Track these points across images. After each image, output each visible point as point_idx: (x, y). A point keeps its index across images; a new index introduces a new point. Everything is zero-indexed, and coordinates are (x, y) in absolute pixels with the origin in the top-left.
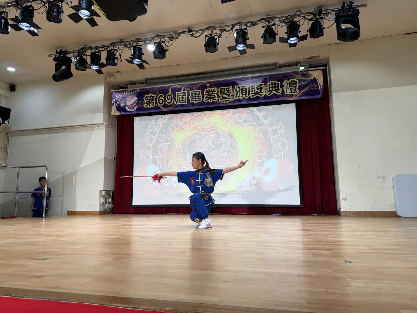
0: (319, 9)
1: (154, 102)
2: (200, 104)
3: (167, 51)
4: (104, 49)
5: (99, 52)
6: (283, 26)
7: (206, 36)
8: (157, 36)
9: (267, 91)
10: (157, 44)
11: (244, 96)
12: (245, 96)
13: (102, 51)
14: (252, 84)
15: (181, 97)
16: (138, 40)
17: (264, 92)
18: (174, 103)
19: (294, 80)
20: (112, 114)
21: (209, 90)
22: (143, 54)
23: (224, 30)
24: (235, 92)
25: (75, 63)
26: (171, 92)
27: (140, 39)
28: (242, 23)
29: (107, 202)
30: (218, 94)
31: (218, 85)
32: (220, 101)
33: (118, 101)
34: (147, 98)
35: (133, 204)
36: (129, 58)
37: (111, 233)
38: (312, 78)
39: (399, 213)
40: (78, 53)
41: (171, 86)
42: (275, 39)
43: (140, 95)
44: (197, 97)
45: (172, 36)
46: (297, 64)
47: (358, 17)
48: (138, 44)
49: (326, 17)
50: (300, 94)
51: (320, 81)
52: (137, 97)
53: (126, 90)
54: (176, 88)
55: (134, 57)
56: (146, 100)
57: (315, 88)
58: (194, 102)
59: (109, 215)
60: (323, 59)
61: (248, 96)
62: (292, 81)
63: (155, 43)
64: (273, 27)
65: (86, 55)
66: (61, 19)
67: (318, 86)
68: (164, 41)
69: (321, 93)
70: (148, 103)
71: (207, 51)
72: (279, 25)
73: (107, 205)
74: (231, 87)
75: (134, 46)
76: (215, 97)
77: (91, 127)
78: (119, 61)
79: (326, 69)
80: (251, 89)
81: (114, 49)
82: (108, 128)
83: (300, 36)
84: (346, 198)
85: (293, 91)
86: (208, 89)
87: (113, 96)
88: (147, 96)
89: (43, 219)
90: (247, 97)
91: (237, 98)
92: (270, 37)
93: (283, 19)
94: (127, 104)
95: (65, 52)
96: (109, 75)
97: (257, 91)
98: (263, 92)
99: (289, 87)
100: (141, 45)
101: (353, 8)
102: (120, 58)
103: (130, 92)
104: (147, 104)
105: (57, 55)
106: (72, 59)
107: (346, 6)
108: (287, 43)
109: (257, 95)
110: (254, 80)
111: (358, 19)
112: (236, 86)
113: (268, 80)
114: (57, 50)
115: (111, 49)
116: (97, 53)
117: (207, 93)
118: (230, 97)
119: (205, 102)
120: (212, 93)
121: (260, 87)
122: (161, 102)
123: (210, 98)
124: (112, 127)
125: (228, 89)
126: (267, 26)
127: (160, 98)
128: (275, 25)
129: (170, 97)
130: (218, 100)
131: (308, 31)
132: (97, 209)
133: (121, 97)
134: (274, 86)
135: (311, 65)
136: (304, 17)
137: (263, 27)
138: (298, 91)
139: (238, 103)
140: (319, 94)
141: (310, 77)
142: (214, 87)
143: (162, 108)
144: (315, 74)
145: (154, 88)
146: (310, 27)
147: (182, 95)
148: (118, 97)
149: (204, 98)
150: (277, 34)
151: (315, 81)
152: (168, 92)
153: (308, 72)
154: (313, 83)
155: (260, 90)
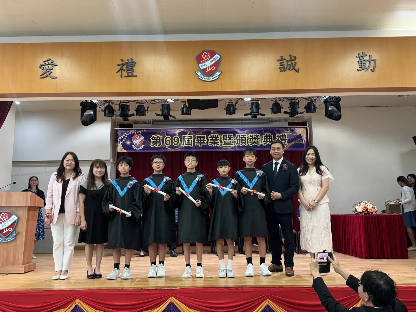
1: (161, 143)
2: (204, 147)
7: (226, 101)
9: (262, 141)
12: (245, 144)
15: (187, 140)
17: (260, 142)
18: (180, 145)
19: (284, 135)
20: (118, 151)
21: (213, 136)
22: (171, 110)
24: (236, 139)
26: (177, 134)
30: (221, 140)
32: (223, 146)
33: (124, 139)
34: (153, 138)
41: (177, 129)
43: (147, 135)
44: (202, 141)
46: (285, 120)
50: (289, 145)
51: (304, 137)
52: (143, 136)
54: (183, 131)
56: (153, 140)
57: (300, 142)
58: (200, 145)
61: (247, 144)
62: (282, 135)
65: (114, 104)
67: (302, 140)
71: (227, 114)
74: (233, 135)
76: (219, 142)
80: (250, 138)
86: (212, 135)
87: (119, 134)
88: (153, 136)
91: (238, 145)
94: (134, 142)
97: (255, 140)
98: (259, 142)
103: (137, 131)
104: (154, 144)
109: (255, 144)
110: (252, 131)
112: (237, 135)
113: (264, 132)
117: (211, 138)
118: (232, 143)
119: (210, 146)
120: (216, 139)
121: (257, 138)
122: (168, 142)
123: (214, 143)
125: (230, 137)
127: (167, 139)
129: (176, 139)
130: (221, 145)
131: (305, 108)
133: (127, 135)
134: (268, 137)
137: (272, 101)
138: (287, 143)
139: (239, 150)
140: (304, 148)
141: (297, 133)
142: (217, 133)
143: (169, 148)
144: (300, 131)
145: (161, 129)
146: (306, 105)
147: (188, 138)
148: (124, 135)
149: (209, 142)
150: (282, 108)
151: (300, 136)
152: (175, 135)
153: (295, 129)
154: (299, 138)
155: (257, 140)
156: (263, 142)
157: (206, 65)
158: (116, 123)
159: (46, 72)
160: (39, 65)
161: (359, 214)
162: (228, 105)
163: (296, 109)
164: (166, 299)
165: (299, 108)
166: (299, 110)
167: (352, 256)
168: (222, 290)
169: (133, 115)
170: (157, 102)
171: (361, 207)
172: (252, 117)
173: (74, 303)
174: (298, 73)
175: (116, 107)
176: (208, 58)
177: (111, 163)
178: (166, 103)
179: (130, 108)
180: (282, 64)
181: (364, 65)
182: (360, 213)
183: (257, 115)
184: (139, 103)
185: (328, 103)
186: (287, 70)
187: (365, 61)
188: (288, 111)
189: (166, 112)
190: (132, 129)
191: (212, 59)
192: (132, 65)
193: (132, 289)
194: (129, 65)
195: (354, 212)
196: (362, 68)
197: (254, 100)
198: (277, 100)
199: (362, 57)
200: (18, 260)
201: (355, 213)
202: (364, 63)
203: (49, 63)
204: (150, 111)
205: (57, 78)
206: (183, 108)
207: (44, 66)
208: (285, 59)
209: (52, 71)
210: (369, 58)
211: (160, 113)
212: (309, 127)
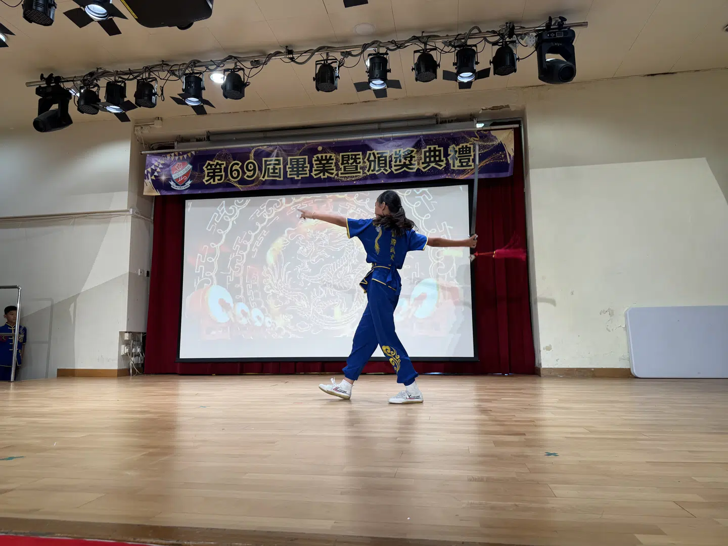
0: (509, 26)
1: (222, 175)
2: (304, 180)
3: (248, 85)
4: (131, 77)
5: (123, 82)
6: (448, 52)
7: (316, 62)
8: (230, 57)
9: (421, 163)
10: (229, 72)
11: (382, 170)
12: (384, 169)
13: (128, 79)
14: (396, 150)
15: (271, 167)
16: (195, 63)
17: (417, 164)
18: (258, 177)
19: (466, 146)
20: (144, 194)
21: (322, 157)
22: (204, 89)
23: (349, 54)
24: (367, 162)
25: (77, 100)
26: (253, 157)
27: (199, 62)
28: (381, 42)
29: (133, 353)
30: (336, 165)
31: (338, 148)
32: (341, 177)
33: (156, 170)
34: (209, 167)
35: (181, 357)
36: (179, 95)
37: (139, 410)
38: (496, 143)
39: (635, 372)
40: (84, 81)
41: (253, 147)
42: (435, 72)
43: (197, 161)
44: (300, 167)
45: (257, 59)
46: (472, 118)
47: (573, 44)
48: (195, 71)
49: (520, 40)
51: (510, 149)
52: (191, 164)
53: (172, 152)
54: (263, 151)
55: (186, 94)
56: (208, 170)
57: (502, 159)
58: (295, 176)
59: (137, 377)
60: (515, 111)
61: (389, 171)
62: (463, 146)
63: (225, 71)
64: (432, 53)
65: (99, 87)
66: (51, 17)
67: (505, 156)
68: (242, 67)
69: (510, 168)
70: (211, 176)
71: (318, 90)
72: (442, 50)
73: (133, 359)
74: (361, 153)
75: (187, 74)
76: (333, 169)
77: (105, 216)
78: (159, 99)
79: (520, 127)
80: (395, 158)
81: (151, 77)
82: (137, 219)
83: (477, 71)
84: (550, 345)
85: (464, 164)
86: (319, 155)
87: (147, 162)
88: (209, 163)
89: (12, 384)
90: (387, 171)
91: (371, 172)
92: (427, 70)
93: (452, 39)
94: (173, 176)
95: (58, 79)
96: (139, 124)
97: (405, 161)
98: (414, 165)
99: (459, 157)
100: (201, 73)
101: (565, 28)
102: (162, 94)
103: (179, 154)
104: (209, 178)
105: (44, 84)
106: (71, 91)
107: (553, 23)
108: (456, 81)
109: (405, 169)
110: (399, 143)
111: (573, 47)
112: (368, 152)
113: (423, 143)
114: (42, 75)
115: (144, 77)
116: (119, 84)
117: (318, 162)
118: (359, 170)
119: (315, 177)
120: (327, 163)
121: (409, 156)
122: (235, 174)
123: (324, 171)
124: (145, 217)
126: (423, 50)
127: (234, 168)
128: (435, 49)
129: (251, 167)
130: (337, 175)
131: (490, 62)
132: (114, 366)
133: (162, 164)
134: (432, 154)
135: (495, 121)
136: (485, 39)
137: (415, 52)
138: (473, 164)
139: (372, 182)
140: (508, 170)
141: (493, 141)
142: (330, 152)
143: (237, 185)
144: (502, 135)
145: (222, 149)
146: (494, 56)
147: (274, 164)
148: (156, 164)
149: (313, 170)
150: (439, 64)
151: (501, 148)
152: (248, 158)
153: (489, 133)
154: (498, 152)
155: (410, 161)
156: (423, 163)
169: (132, 105)
177: (133, 216)
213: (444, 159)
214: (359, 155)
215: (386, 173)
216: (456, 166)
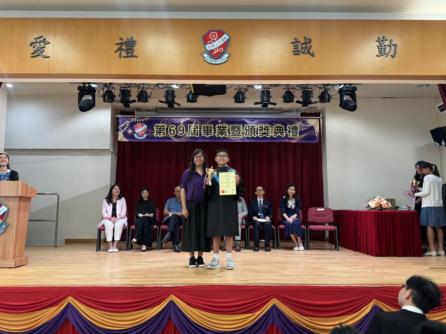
1: (165, 132)
2: (211, 138)
4: (134, 86)
5: (129, 87)
6: (298, 89)
7: (235, 89)
9: (273, 132)
11: (253, 135)
12: (254, 135)
14: (260, 125)
15: (193, 129)
17: (271, 133)
18: (185, 135)
19: (296, 126)
20: (119, 140)
21: (221, 126)
22: (176, 97)
24: (245, 130)
26: (183, 124)
30: (229, 130)
31: (230, 122)
32: (231, 137)
33: (125, 127)
34: (157, 127)
38: (310, 126)
41: (182, 118)
42: (293, 100)
43: (150, 123)
44: (209, 131)
46: (297, 110)
50: (301, 137)
51: (317, 129)
52: (146, 125)
54: (189, 120)
56: (156, 129)
57: (313, 134)
58: (206, 135)
61: (257, 136)
62: (294, 126)
64: (291, 90)
67: (315, 132)
69: (317, 139)
70: (158, 132)
74: (242, 125)
76: (227, 133)
80: (259, 129)
81: (145, 87)
82: (113, 154)
85: (295, 135)
86: (219, 125)
87: (120, 122)
88: (157, 125)
90: (255, 135)
91: (247, 136)
92: (289, 98)
94: (136, 131)
97: (265, 131)
99: (292, 131)
105: (81, 85)
109: (265, 135)
110: (262, 121)
112: (246, 125)
113: (274, 123)
116: (127, 88)
117: (219, 129)
118: (241, 134)
119: (217, 136)
120: (224, 129)
121: (267, 129)
122: (172, 132)
123: (222, 133)
124: (115, 152)
125: (239, 127)
127: (172, 129)
129: (181, 129)
130: (229, 136)
131: (318, 98)
133: (129, 124)
134: (279, 128)
136: (315, 86)
137: (283, 89)
138: (299, 135)
139: (247, 141)
140: (316, 140)
141: (309, 124)
142: (225, 123)
143: (173, 138)
144: (313, 122)
145: (165, 118)
146: (320, 95)
147: (194, 128)
148: (125, 123)
149: (216, 133)
150: (295, 97)
151: (312, 128)
152: (180, 124)
153: (307, 120)
154: (311, 130)
155: (267, 131)
157: (213, 45)
158: (117, 110)
159: (37, 50)
160: (29, 43)
161: (371, 210)
162: (237, 93)
163: (309, 98)
164: (166, 297)
165: (312, 97)
166: (313, 100)
167: (363, 253)
168: (225, 288)
169: (134, 101)
170: (161, 87)
171: (374, 202)
172: (263, 106)
173: (67, 301)
174: (313, 57)
175: (117, 92)
176: (215, 39)
177: (112, 152)
178: (170, 89)
179: (132, 94)
180: (296, 47)
181: (384, 50)
182: (373, 209)
183: (268, 103)
184: (141, 88)
185: (343, 92)
186: (301, 54)
187: (385, 46)
188: (301, 100)
189: (170, 98)
190: (134, 116)
191: (220, 40)
192: (132, 44)
193: (129, 286)
194: (129, 44)
195: (366, 208)
196: (382, 53)
197: (264, 88)
198: (289, 88)
199: (382, 42)
200: (8, 254)
201: (368, 208)
202: (384, 48)
203: (40, 41)
204: (153, 98)
205: (49, 57)
206: (188, 95)
207: (35, 44)
208: (299, 42)
209: (44, 49)
210: (390, 43)
211: (164, 100)
212: (322, 118)
213: (285, 132)
214: (241, 126)
215: (255, 137)
216: (290, 136)
